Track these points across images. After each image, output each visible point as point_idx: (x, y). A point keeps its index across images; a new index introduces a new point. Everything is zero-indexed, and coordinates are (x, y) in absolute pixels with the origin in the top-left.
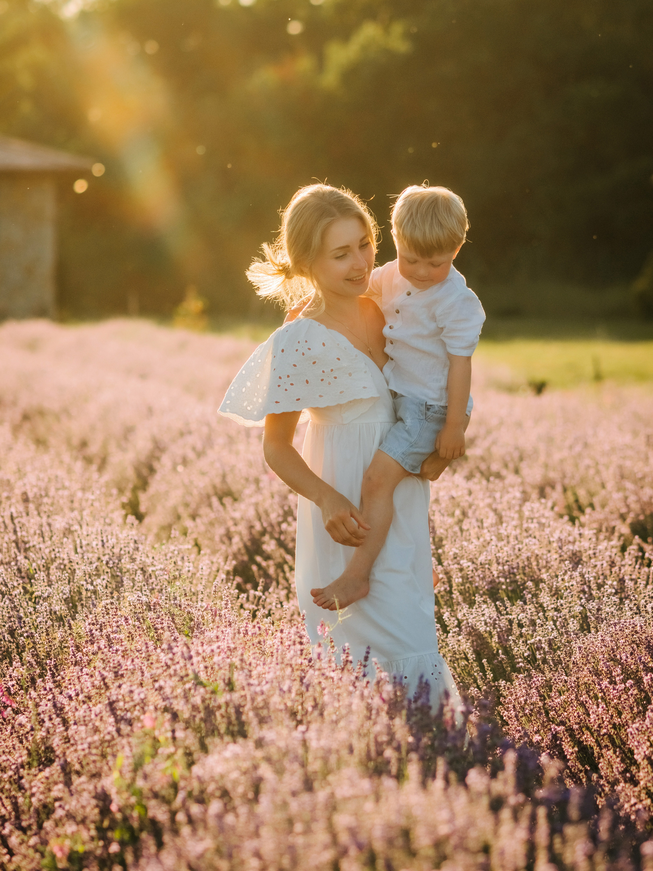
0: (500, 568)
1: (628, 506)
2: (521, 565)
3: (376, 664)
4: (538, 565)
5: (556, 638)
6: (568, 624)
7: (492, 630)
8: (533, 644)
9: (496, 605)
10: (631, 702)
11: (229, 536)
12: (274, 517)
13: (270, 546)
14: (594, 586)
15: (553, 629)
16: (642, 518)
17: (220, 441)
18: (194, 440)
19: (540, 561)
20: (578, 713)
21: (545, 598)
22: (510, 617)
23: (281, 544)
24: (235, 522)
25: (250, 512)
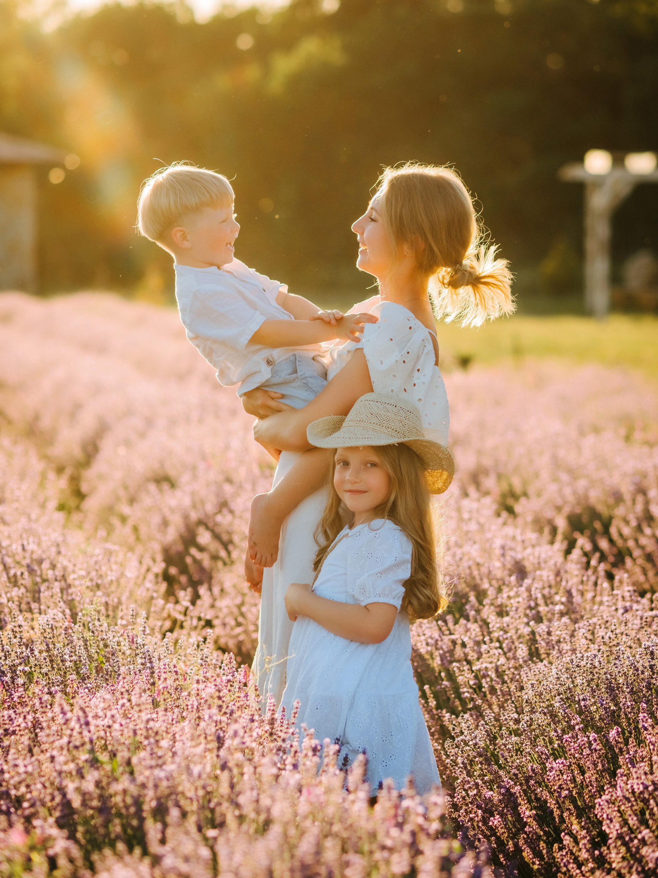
1: (563, 498)
3: (305, 730)
4: (479, 574)
5: (504, 665)
7: (434, 651)
8: (479, 670)
9: (438, 625)
11: (165, 523)
12: (210, 508)
13: (204, 538)
14: (541, 601)
16: (577, 510)
17: (161, 423)
18: (136, 422)
19: (482, 569)
22: (453, 637)
23: (217, 536)
24: (172, 510)
25: (187, 501)
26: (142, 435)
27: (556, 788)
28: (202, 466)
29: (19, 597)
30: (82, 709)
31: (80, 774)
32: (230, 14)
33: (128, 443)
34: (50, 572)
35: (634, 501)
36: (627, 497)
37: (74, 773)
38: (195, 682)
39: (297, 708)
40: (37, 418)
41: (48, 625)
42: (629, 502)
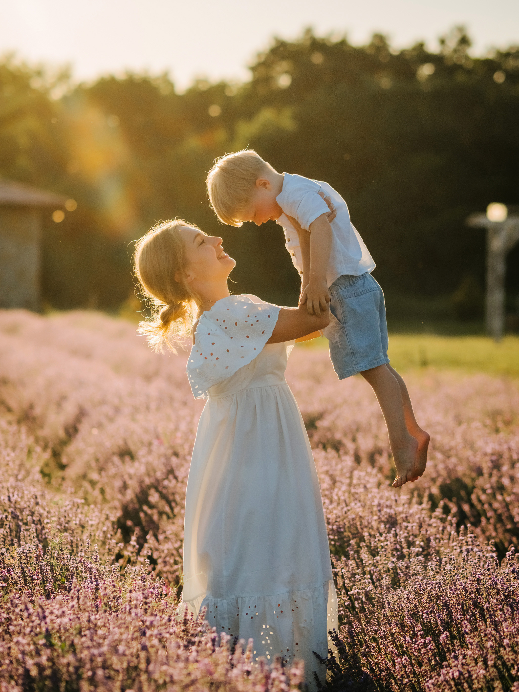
0: (330, 527)
1: (437, 472)
2: (347, 524)
4: (361, 525)
5: (371, 591)
6: (382, 579)
8: (353, 594)
10: (430, 655)
11: (125, 487)
12: (159, 475)
13: (154, 497)
14: (404, 545)
15: (369, 583)
16: (448, 482)
17: (126, 410)
18: (107, 409)
19: (363, 521)
20: (386, 662)
21: (365, 555)
22: (336, 570)
23: (163, 497)
24: (131, 477)
25: (142, 469)
26: (111, 420)
27: (399, 677)
28: (155, 442)
29: (4, 535)
30: (41, 607)
31: (38, 653)
32: (203, 87)
33: (100, 426)
34: (29, 518)
35: (491, 475)
36: (486, 471)
37: (34, 653)
38: (128, 592)
39: (204, 612)
40: (31, 407)
41: (24, 553)
42: (486, 476)
